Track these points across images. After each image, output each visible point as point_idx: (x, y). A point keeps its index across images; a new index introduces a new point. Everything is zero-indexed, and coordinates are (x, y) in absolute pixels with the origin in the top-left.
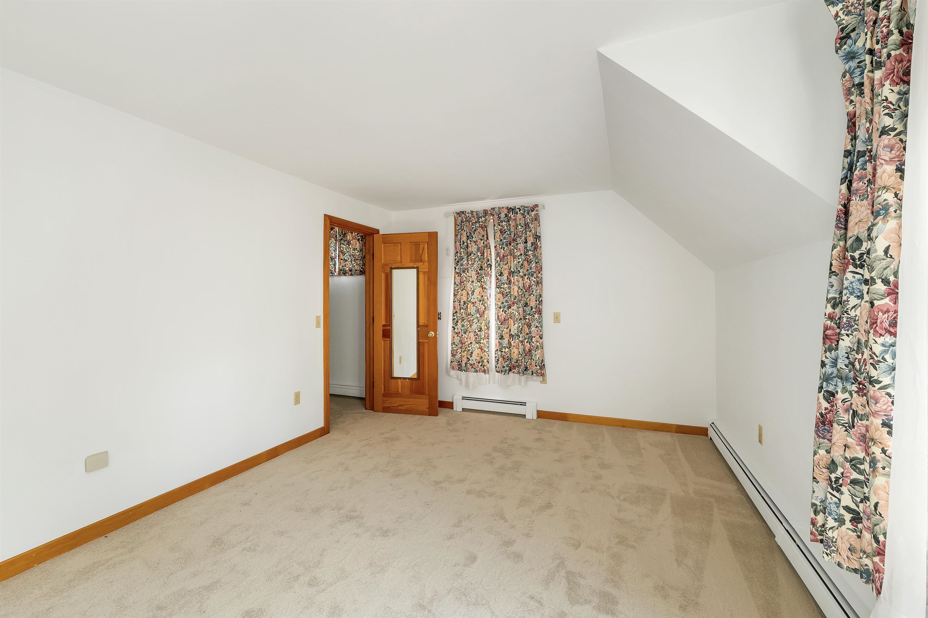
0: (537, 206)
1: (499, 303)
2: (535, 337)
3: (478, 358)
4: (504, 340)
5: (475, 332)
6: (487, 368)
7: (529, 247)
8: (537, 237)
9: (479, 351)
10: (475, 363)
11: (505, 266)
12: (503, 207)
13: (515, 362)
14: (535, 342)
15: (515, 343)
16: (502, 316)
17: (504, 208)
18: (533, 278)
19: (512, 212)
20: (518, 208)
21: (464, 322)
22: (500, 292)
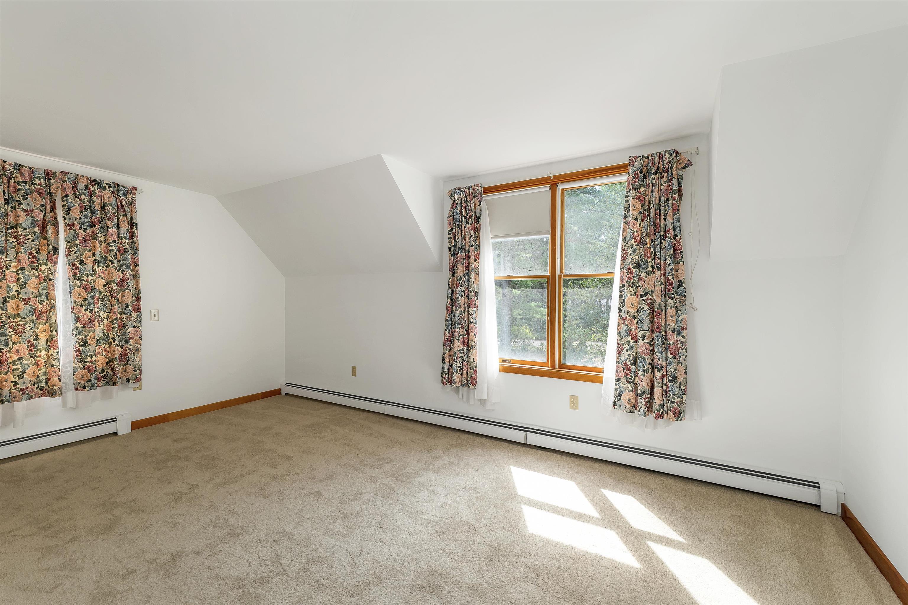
0: (135, 188)
1: (80, 300)
2: (132, 338)
3: (34, 379)
4: (90, 347)
5: (29, 342)
6: (58, 387)
7: (124, 234)
8: (132, 224)
9: (35, 368)
10: (28, 387)
11: (89, 253)
12: (84, 176)
13: (100, 373)
14: (133, 344)
15: (99, 349)
16: (85, 317)
17: (84, 178)
18: (129, 271)
19: (98, 186)
20: (107, 184)
21: (5, 328)
22: (81, 285)
